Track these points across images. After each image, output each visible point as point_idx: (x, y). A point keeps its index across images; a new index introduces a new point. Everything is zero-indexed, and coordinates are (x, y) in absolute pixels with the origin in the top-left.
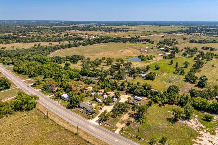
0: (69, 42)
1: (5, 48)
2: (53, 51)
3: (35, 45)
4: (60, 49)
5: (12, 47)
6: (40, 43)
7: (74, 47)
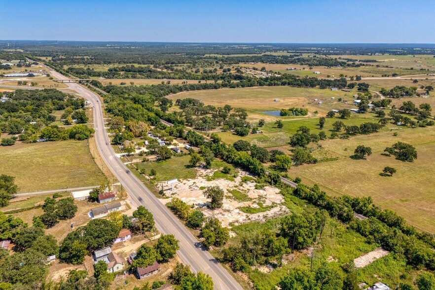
0: (216, 81)
1: (124, 84)
2: (175, 93)
3: (163, 83)
4: (188, 90)
5: (131, 83)
6: (169, 80)
7: (213, 89)
